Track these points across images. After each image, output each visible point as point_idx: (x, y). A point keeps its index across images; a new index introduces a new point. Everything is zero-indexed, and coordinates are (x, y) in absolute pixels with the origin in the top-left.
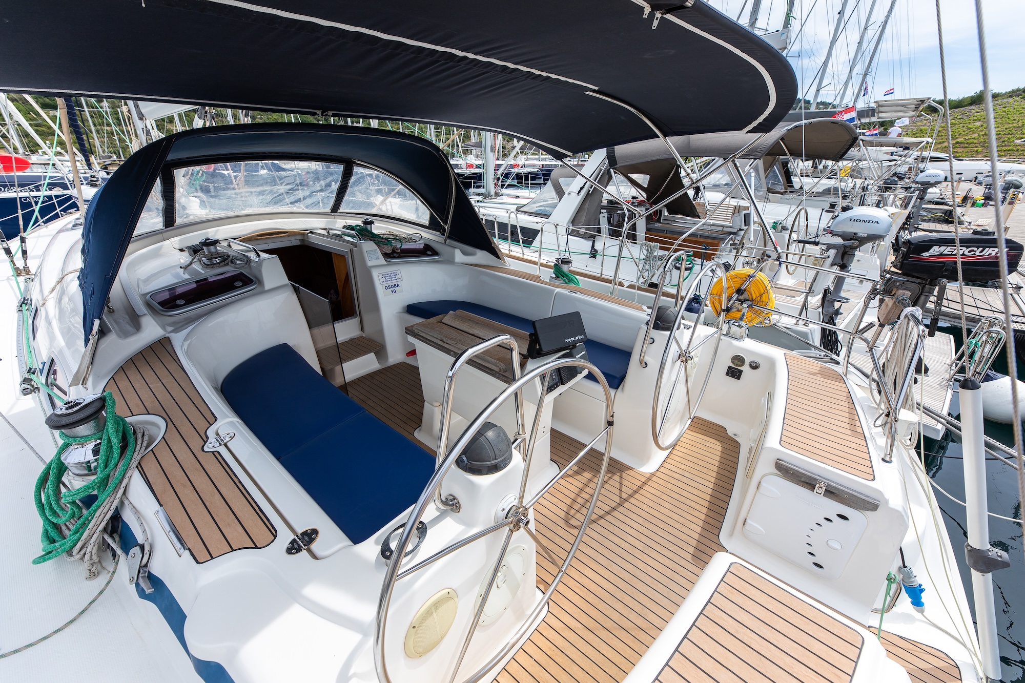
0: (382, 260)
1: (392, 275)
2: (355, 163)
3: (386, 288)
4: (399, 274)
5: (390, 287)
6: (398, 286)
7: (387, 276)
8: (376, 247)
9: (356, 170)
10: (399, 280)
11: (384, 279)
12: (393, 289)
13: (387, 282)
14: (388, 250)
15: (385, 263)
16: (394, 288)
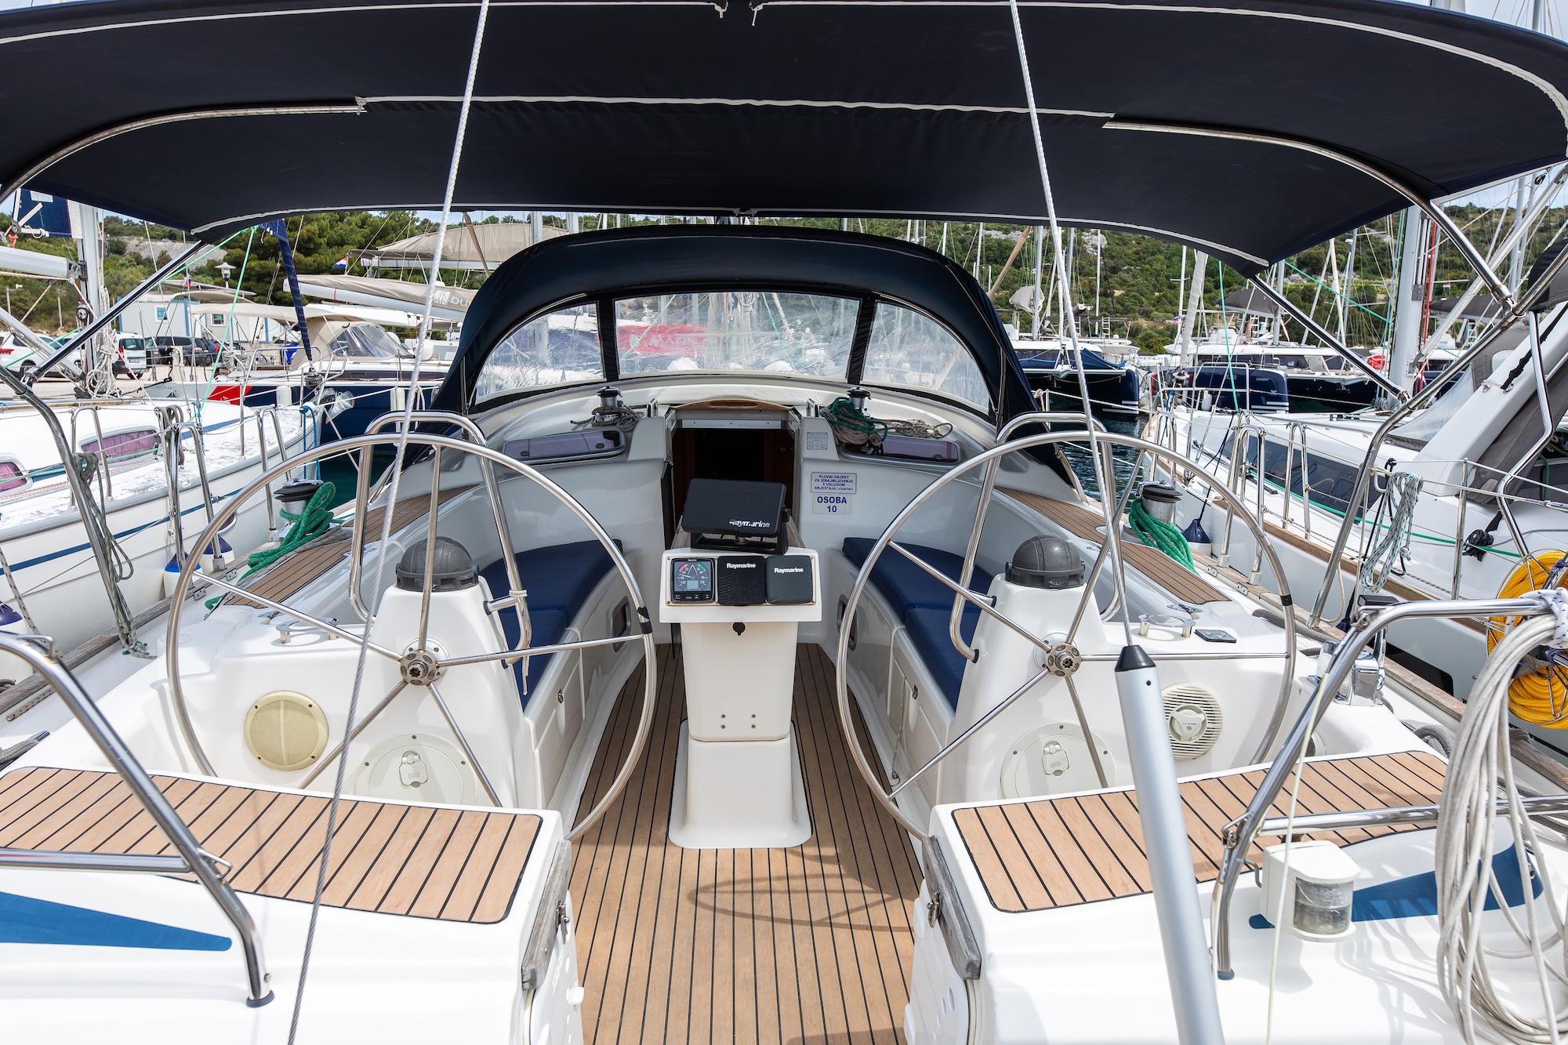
0: (832, 453)
1: (837, 480)
2: (878, 297)
3: (820, 500)
4: (851, 481)
5: (826, 500)
6: (844, 500)
7: (828, 479)
8: (829, 429)
9: (881, 308)
10: (850, 491)
11: (820, 484)
12: (832, 505)
13: (824, 491)
14: (853, 437)
15: (836, 457)
16: (835, 504)
